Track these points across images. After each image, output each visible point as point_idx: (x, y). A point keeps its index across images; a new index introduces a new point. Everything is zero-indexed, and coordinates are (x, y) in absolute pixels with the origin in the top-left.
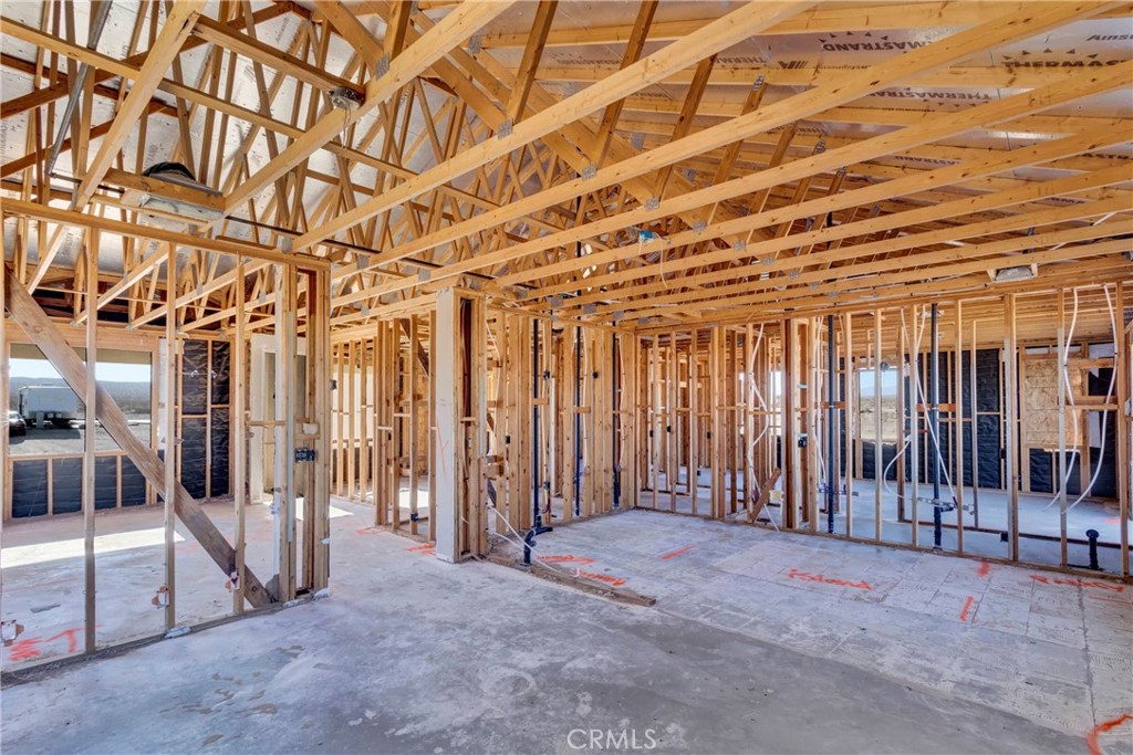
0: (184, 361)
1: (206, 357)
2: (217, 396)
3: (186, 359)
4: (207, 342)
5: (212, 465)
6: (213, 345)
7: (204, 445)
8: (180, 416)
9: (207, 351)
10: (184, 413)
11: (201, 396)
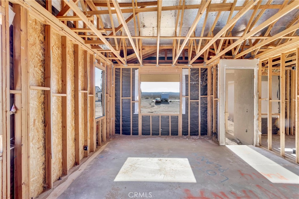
0: (190, 77)
1: (198, 75)
2: (202, 92)
3: (191, 77)
4: (199, 69)
5: (201, 122)
6: (201, 70)
7: (198, 113)
8: (189, 101)
9: (199, 73)
10: (191, 100)
11: (196, 92)
